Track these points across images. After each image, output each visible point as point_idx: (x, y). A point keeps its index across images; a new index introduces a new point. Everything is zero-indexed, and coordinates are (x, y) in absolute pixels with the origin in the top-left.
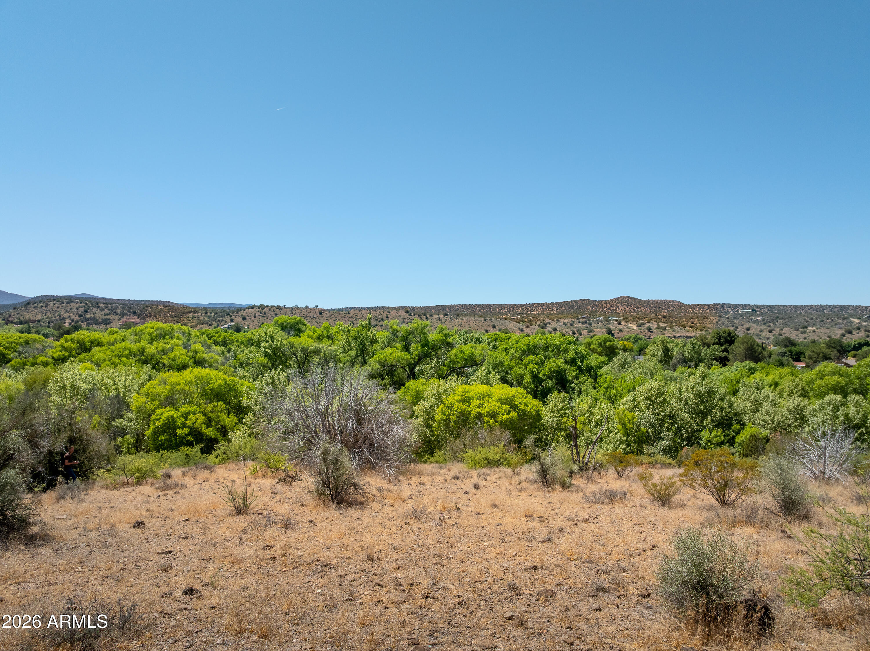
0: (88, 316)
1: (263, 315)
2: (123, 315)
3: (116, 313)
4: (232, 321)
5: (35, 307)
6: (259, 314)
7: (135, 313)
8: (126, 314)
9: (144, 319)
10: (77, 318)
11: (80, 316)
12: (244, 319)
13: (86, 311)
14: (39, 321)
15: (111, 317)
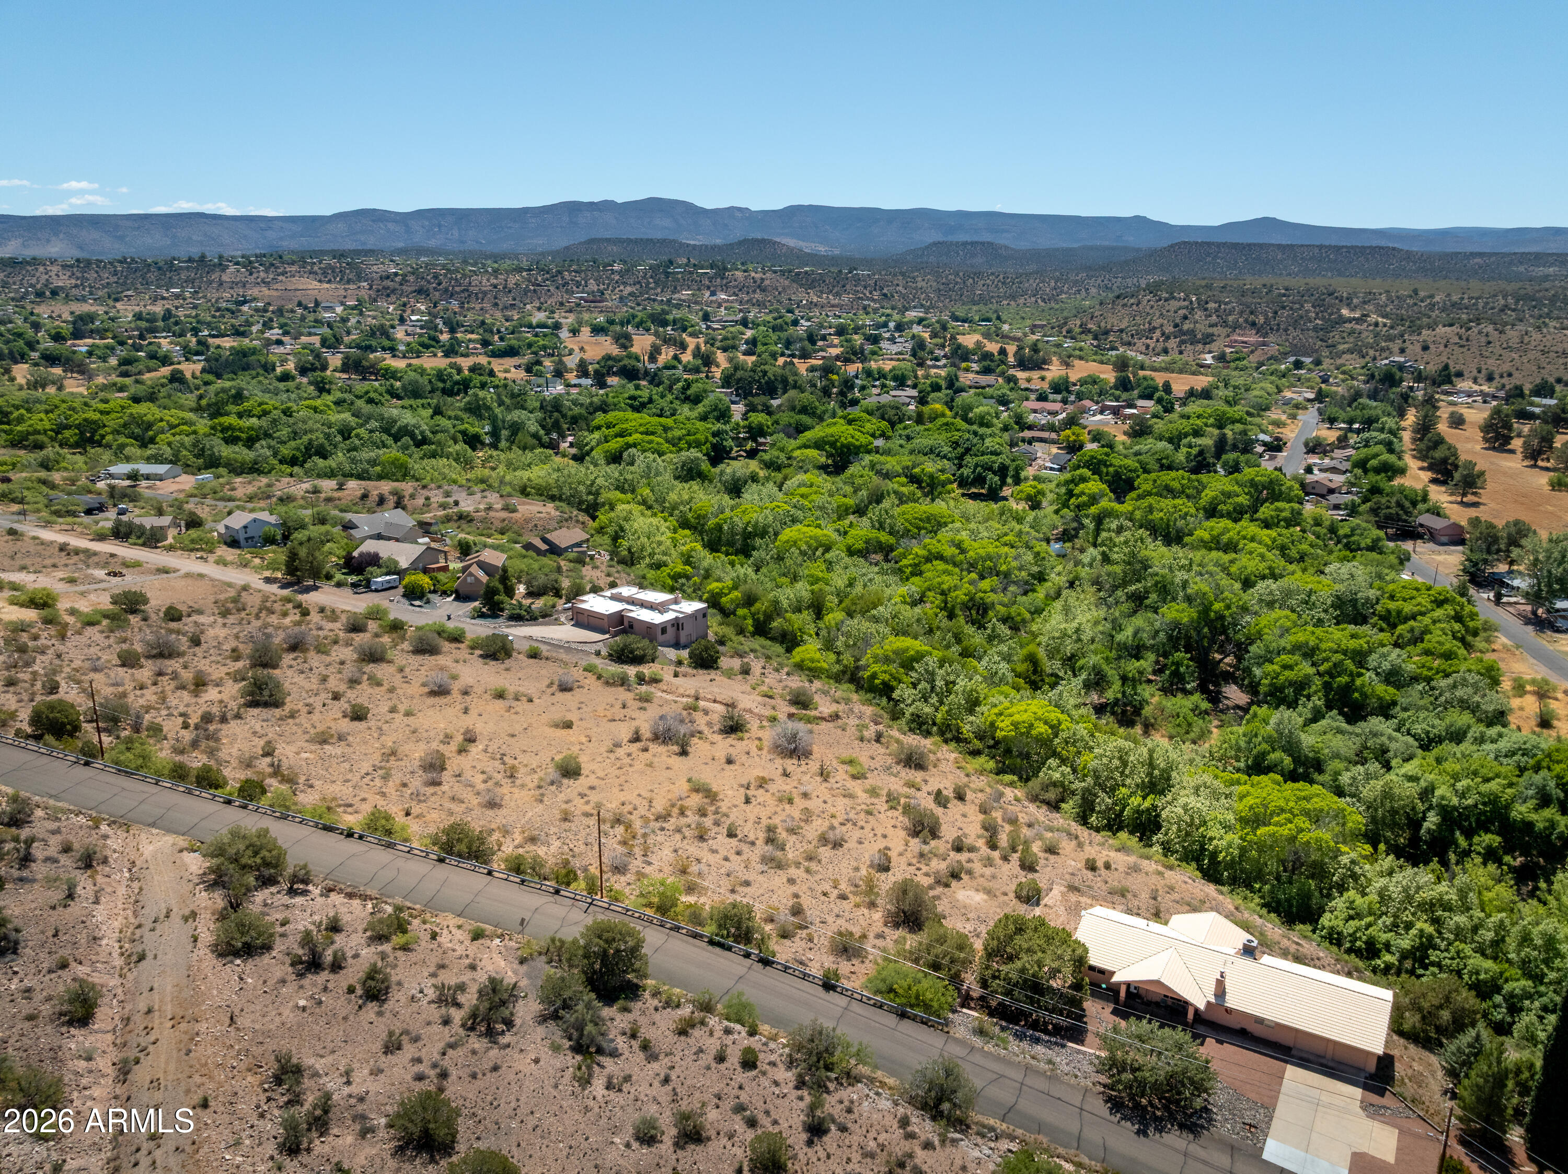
0: (1186, 326)
1: (1463, 342)
2: (1235, 327)
3: (1225, 324)
4: (1402, 351)
5: (1124, 305)
6: (1457, 340)
7: (1253, 324)
8: (1240, 327)
9: (1265, 335)
10: (1169, 329)
11: (1176, 326)
12: (1425, 348)
13: (1185, 318)
14: (1121, 331)
15: (1215, 330)
